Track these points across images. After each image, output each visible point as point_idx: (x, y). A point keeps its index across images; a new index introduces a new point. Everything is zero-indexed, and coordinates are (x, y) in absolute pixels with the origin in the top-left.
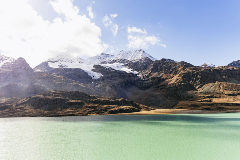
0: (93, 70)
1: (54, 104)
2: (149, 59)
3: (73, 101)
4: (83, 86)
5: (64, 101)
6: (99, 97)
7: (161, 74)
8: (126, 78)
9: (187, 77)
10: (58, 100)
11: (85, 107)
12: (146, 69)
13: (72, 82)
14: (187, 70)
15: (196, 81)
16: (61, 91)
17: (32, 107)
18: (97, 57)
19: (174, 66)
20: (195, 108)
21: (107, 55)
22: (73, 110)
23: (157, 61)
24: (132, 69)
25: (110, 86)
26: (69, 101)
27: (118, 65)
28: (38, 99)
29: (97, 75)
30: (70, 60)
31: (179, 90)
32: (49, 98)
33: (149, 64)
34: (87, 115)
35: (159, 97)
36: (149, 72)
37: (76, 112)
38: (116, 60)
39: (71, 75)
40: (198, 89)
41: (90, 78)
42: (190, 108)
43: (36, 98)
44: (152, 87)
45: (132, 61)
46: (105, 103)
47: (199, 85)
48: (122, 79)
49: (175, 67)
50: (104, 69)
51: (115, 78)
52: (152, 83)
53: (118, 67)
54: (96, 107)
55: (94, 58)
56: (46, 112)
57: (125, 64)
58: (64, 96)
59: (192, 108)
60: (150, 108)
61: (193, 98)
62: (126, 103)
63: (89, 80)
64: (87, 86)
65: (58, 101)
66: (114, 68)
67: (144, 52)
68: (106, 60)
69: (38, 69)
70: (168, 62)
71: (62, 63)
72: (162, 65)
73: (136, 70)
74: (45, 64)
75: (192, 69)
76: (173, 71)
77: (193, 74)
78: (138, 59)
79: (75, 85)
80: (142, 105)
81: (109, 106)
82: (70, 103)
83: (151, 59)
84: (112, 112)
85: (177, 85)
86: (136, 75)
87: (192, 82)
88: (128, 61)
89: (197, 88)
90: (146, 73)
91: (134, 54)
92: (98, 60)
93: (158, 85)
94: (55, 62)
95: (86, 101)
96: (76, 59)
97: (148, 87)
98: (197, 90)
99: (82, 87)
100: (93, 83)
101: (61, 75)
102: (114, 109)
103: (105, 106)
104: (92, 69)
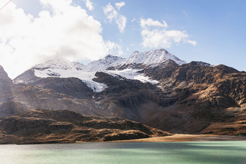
0: (94, 80)
1: (33, 127)
2: (174, 62)
3: (59, 123)
4: (77, 103)
5: (47, 124)
6: (96, 118)
7: (190, 84)
8: (141, 90)
9: (225, 88)
10: (39, 122)
11: (74, 131)
12: (169, 76)
13: (62, 97)
14: (226, 77)
15: (238, 93)
16: (44, 110)
17: (4, 131)
18: (102, 62)
19: (209, 71)
20: (230, 133)
21: (116, 58)
22: (57, 136)
23: (184, 65)
24: (149, 77)
25: (115, 103)
26: (53, 124)
27: (130, 71)
28: (13, 121)
29: (100, 87)
30: (64, 66)
31: (214, 107)
32: (27, 120)
33: (174, 70)
34: (74, 142)
35: (185, 117)
36: (173, 82)
37: (60, 138)
38: (128, 65)
39: (64, 87)
40: (241, 106)
41: (89, 91)
42: (222, 133)
43: (11, 120)
44: (177, 102)
45: (150, 65)
46: (102, 125)
47: (243, 99)
48: (135, 91)
49: (209, 73)
50: (110, 78)
51: (125, 90)
52: (176, 96)
53: (130, 75)
54: (89, 131)
55: (98, 63)
56: (21, 138)
57: (141, 70)
58: (48, 116)
59: (225, 132)
60: (165, 132)
61: (232, 118)
62: (131, 126)
63: (89, 93)
64: (82, 103)
65: (38, 124)
66: (124, 76)
67: (167, 52)
68: (114, 64)
69: (20, 79)
70: (200, 67)
71: (53, 71)
72: (192, 71)
73: (155, 78)
74: (31, 72)
75: (233, 76)
76: (207, 79)
77: (233, 84)
78: (158, 63)
79: (65, 102)
80: (154, 129)
81: (107, 131)
82: (54, 126)
83: (177, 62)
84: (109, 139)
85: (211, 99)
86: (156, 85)
87: (233, 94)
88: (144, 66)
89: (239, 103)
90: (169, 83)
91: (153, 56)
92: (103, 65)
93: (185, 100)
94: (44, 69)
95: (77, 123)
96: (73, 64)
97: (171, 102)
98: (239, 106)
99: (75, 104)
100: (93, 97)
101: (49, 87)
102: (113, 135)
103: (101, 130)
104: (93, 78)
